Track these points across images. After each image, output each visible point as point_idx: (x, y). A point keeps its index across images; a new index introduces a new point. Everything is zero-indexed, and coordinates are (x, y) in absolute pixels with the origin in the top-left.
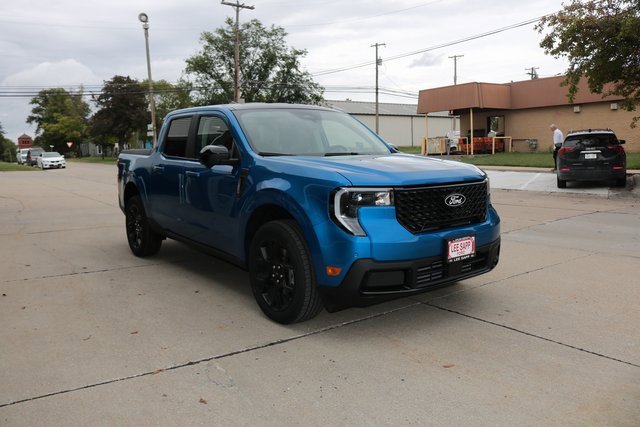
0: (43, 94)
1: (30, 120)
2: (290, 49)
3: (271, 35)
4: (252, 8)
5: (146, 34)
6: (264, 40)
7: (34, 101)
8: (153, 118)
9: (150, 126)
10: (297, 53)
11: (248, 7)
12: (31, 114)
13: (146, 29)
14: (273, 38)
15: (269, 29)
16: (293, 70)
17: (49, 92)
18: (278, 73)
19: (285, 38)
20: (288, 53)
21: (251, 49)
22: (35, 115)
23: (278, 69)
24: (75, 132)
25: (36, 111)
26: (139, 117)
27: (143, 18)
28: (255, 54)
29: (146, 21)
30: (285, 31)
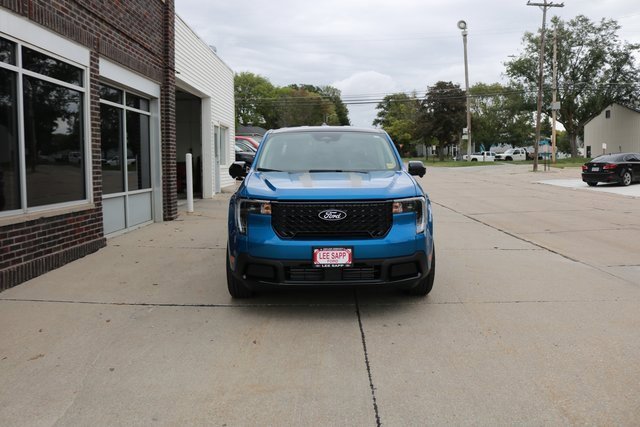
0: (387, 99)
1: (376, 122)
2: (623, 43)
3: (600, 30)
4: (562, 5)
5: (465, 41)
6: (592, 36)
7: (380, 106)
8: (469, 122)
9: (465, 130)
10: (632, 47)
11: (557, 6)
12: (376, 117)
13: (465, 36)
14: (603, 33)
15: (598, 25)
16: (626, 68)
17: (392, 97)
18: (607, 72)
19: (617, 32)
20: (622, 49)
21: (574, 49)
22: (380, 118)
23: (608, 67)
24: (406, 134)
25: (380, 114)
26: (457, 120)
27: (462, 25)
28: (581, 53)
29: (464, 28)
30: (618, 24)
